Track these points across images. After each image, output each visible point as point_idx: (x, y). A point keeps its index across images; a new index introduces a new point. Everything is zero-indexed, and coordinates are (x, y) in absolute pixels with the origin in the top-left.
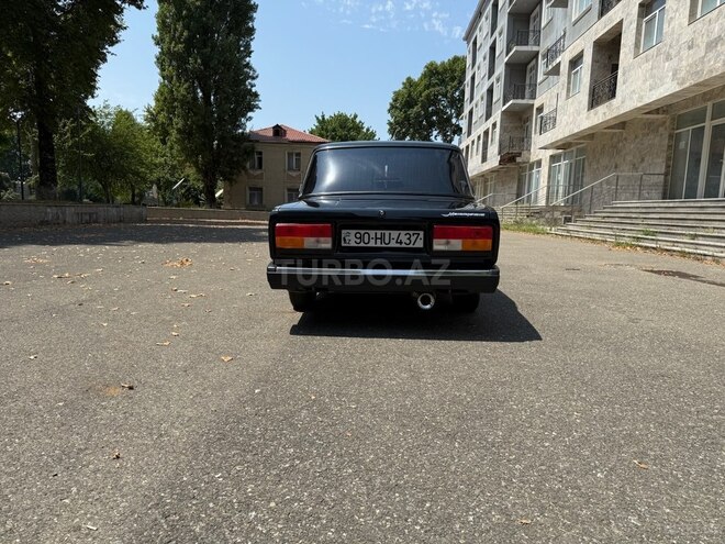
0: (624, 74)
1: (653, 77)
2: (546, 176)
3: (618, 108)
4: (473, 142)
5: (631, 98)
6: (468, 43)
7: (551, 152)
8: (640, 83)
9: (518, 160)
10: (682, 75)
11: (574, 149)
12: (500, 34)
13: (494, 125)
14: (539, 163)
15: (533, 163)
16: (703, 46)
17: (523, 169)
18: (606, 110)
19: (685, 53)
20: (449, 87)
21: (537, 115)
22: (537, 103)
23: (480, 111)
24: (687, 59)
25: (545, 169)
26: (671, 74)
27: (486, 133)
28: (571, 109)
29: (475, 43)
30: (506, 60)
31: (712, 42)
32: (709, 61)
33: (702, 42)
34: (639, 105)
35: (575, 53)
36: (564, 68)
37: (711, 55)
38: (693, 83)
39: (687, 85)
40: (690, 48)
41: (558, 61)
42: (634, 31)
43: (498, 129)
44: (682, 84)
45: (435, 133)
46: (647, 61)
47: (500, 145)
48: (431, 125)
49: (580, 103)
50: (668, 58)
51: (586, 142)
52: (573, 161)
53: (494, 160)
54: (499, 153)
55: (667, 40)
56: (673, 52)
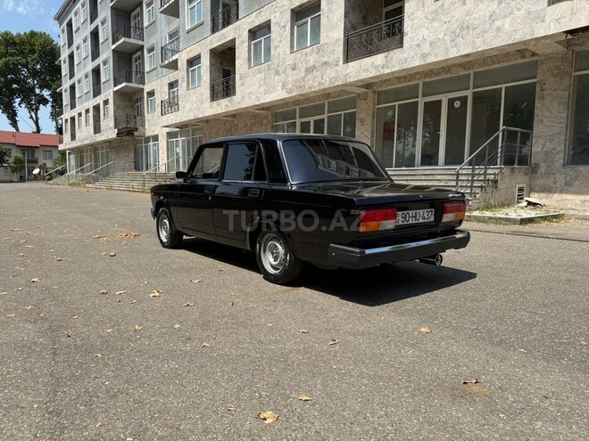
0: (241, 79)
1: (266, 84)
2: (165, 148)
3: (239, 103)
4: (80, 115)
5: (250, 98)
6: (61, 23)
7: (168, 130)
8: (256, 87)
9: (136, 133)
10: (290, 86)
11: (190, 129)
12: (103, 23)
13: (106, 102)
14: (156, 138)
15: (149, 138)
16: (303, 71)
17: (139, 142)
18: (228, 103)
19: (289, 72)
20: (29, 59)
21: (148, 98)
22: (147, 88)
23: (85, 87)
24: (292, 77)
25: (162, 143)
26: (280, 85)
27: (97, 108)
28: (194, 98)
29: (70, 25)
30: (113, 47)
31: (309, 68)
32: (309, 81)
33: (302, 67)
34: (257, 103)
35: (192, 55)
36: (182, 64)
37: (309, 77)
38: (298, 93)
39: (294, 94)
40: (294, 69)
41: (174, 58)
42: (247, 49)
43: (111, 106)
44: (290, 93)
45: (18, 100)
46: (260, 72)
47: (115, 120)
48: (13, 93)
49: (202, 94)
50: (277, 73)
51: (202, 125)
52: (190, 138)
53: (109, 132)
54: (115, 127)
55: (275, 60)
56: (281, 70)
